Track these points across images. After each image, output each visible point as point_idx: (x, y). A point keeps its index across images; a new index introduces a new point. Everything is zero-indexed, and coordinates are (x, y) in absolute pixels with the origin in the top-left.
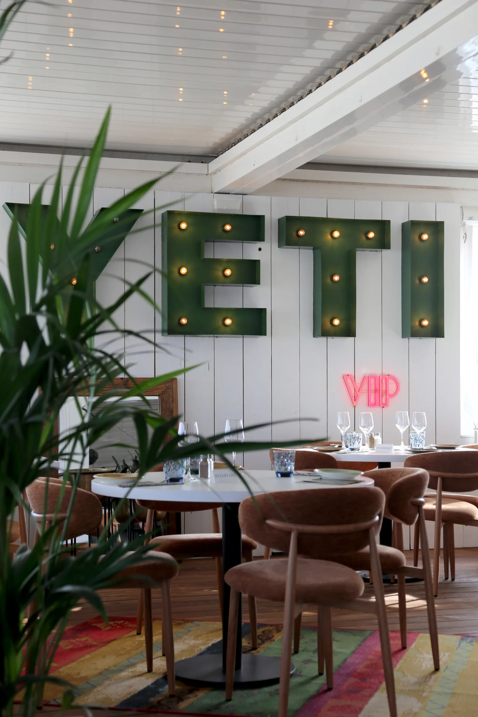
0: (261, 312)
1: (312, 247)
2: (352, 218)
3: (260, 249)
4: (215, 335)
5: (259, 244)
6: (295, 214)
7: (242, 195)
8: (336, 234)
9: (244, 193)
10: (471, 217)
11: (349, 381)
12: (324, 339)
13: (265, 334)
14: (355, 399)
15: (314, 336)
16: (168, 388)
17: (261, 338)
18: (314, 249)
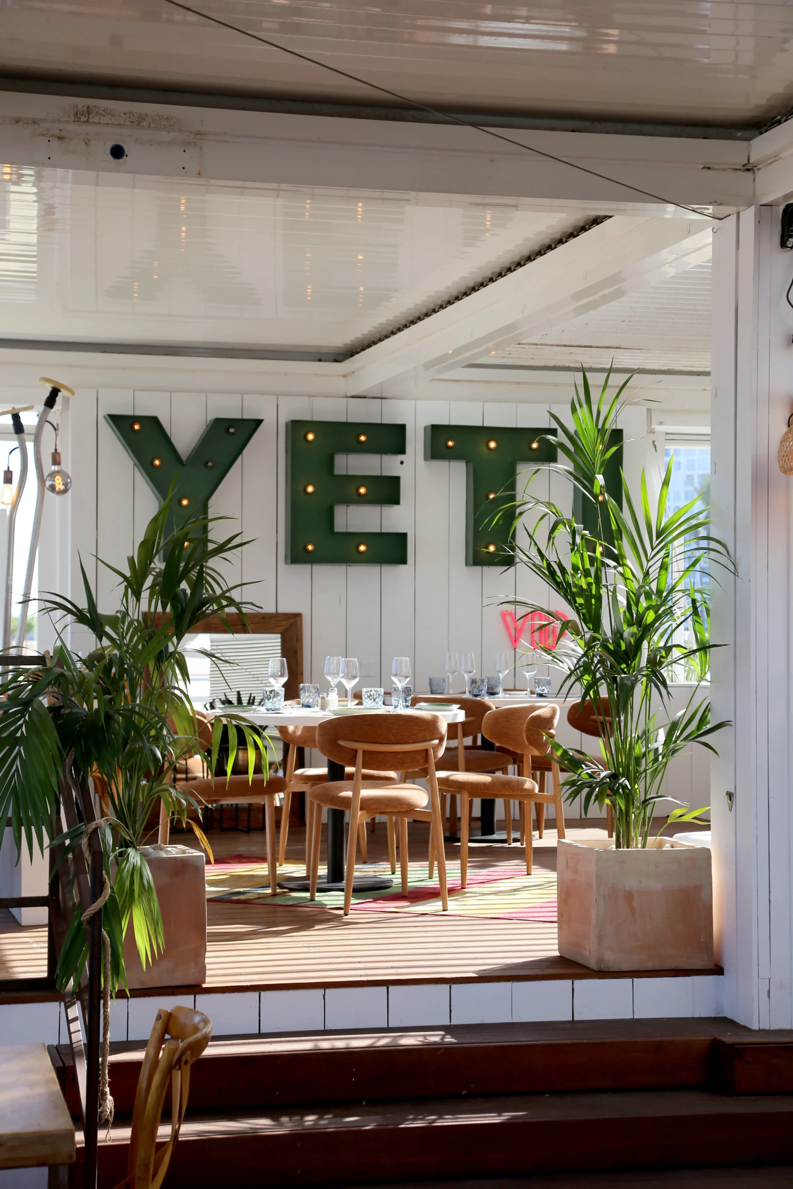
0: (402, 538)
1: (465, 461)
2: (514, 426)
3: (402, 463)
4: (348, 564)
5: (401, 457)
6: (445, 422)
7: (380, 400)
8: (492, 445)
9: (384, 396)
10: (661, 421)
11: (509, 619)
12: (479, 568)
13: (404, 562)
14: (515, 641)
15: (466, 565)
16: (291, 625)
17: (402, 567)
18: (467, 463)
